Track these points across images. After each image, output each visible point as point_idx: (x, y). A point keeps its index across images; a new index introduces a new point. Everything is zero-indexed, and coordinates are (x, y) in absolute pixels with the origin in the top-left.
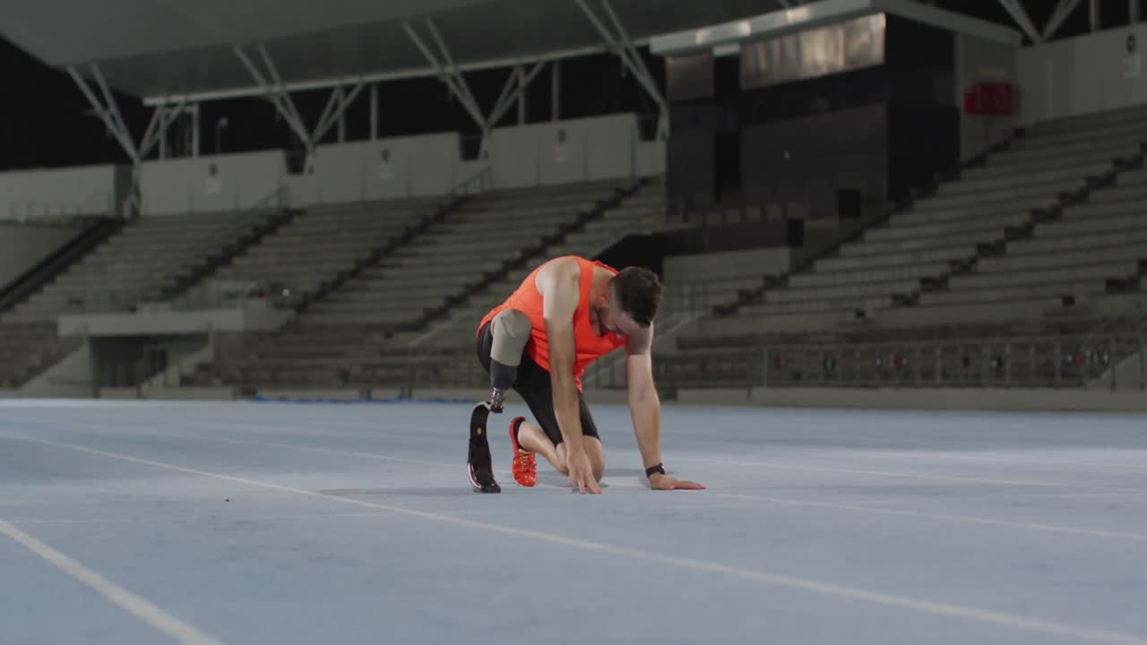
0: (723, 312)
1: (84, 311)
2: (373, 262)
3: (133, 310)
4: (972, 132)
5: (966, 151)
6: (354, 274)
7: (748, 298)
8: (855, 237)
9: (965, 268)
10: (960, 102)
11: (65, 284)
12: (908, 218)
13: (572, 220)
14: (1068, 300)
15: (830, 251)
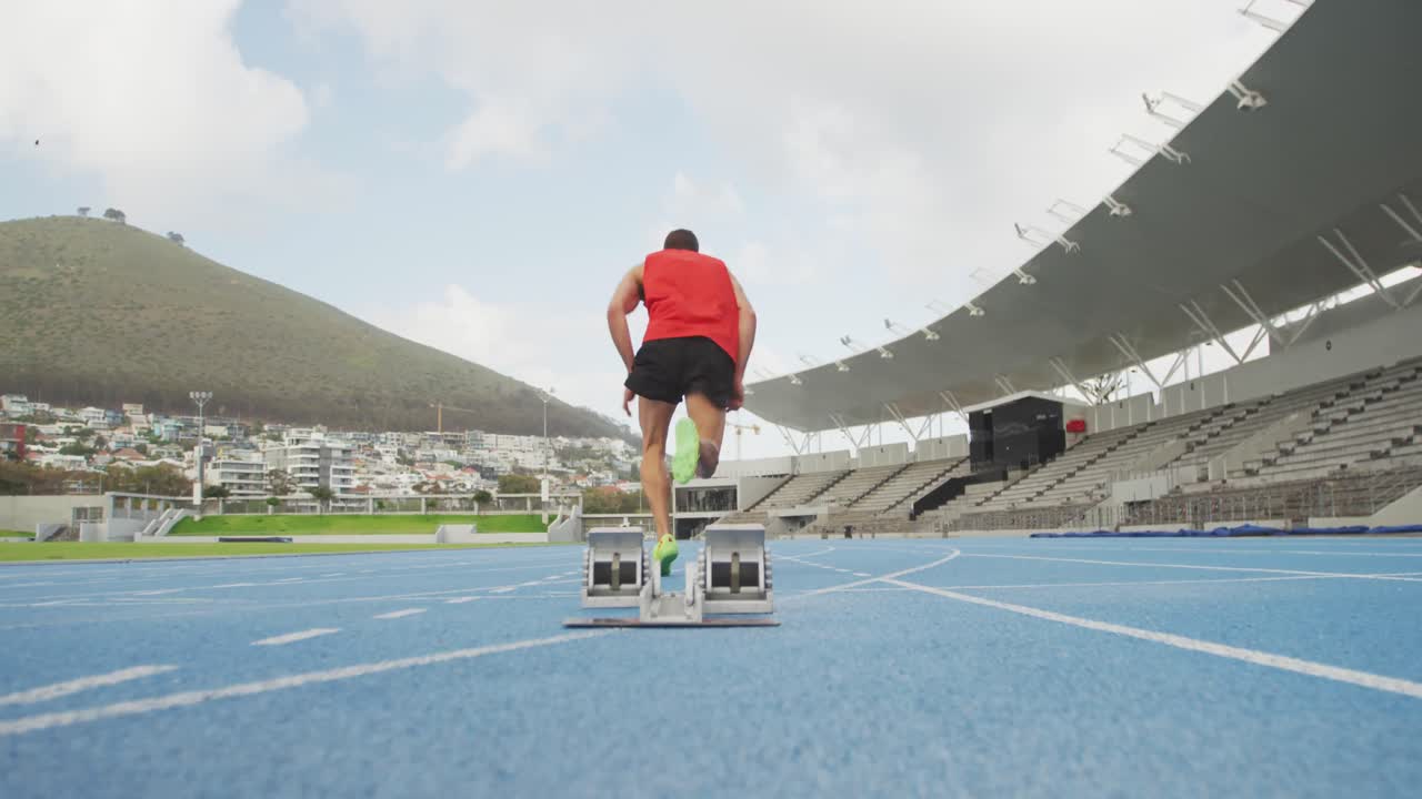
0: (978, 504)
1: (777, 508)
2: (875, 489)
3: (794, 507)
4: (1070, 439)
5: (1068, 445)
6: (868, 493)
7: (988, 499)
8: (1025, 477)
9: (1050, 488)
10: (1065, 427)
11: (773, 499)
12: (1044, 470)
13: (941, 472)
14: (1068, 499)
15: (1016, 483)
